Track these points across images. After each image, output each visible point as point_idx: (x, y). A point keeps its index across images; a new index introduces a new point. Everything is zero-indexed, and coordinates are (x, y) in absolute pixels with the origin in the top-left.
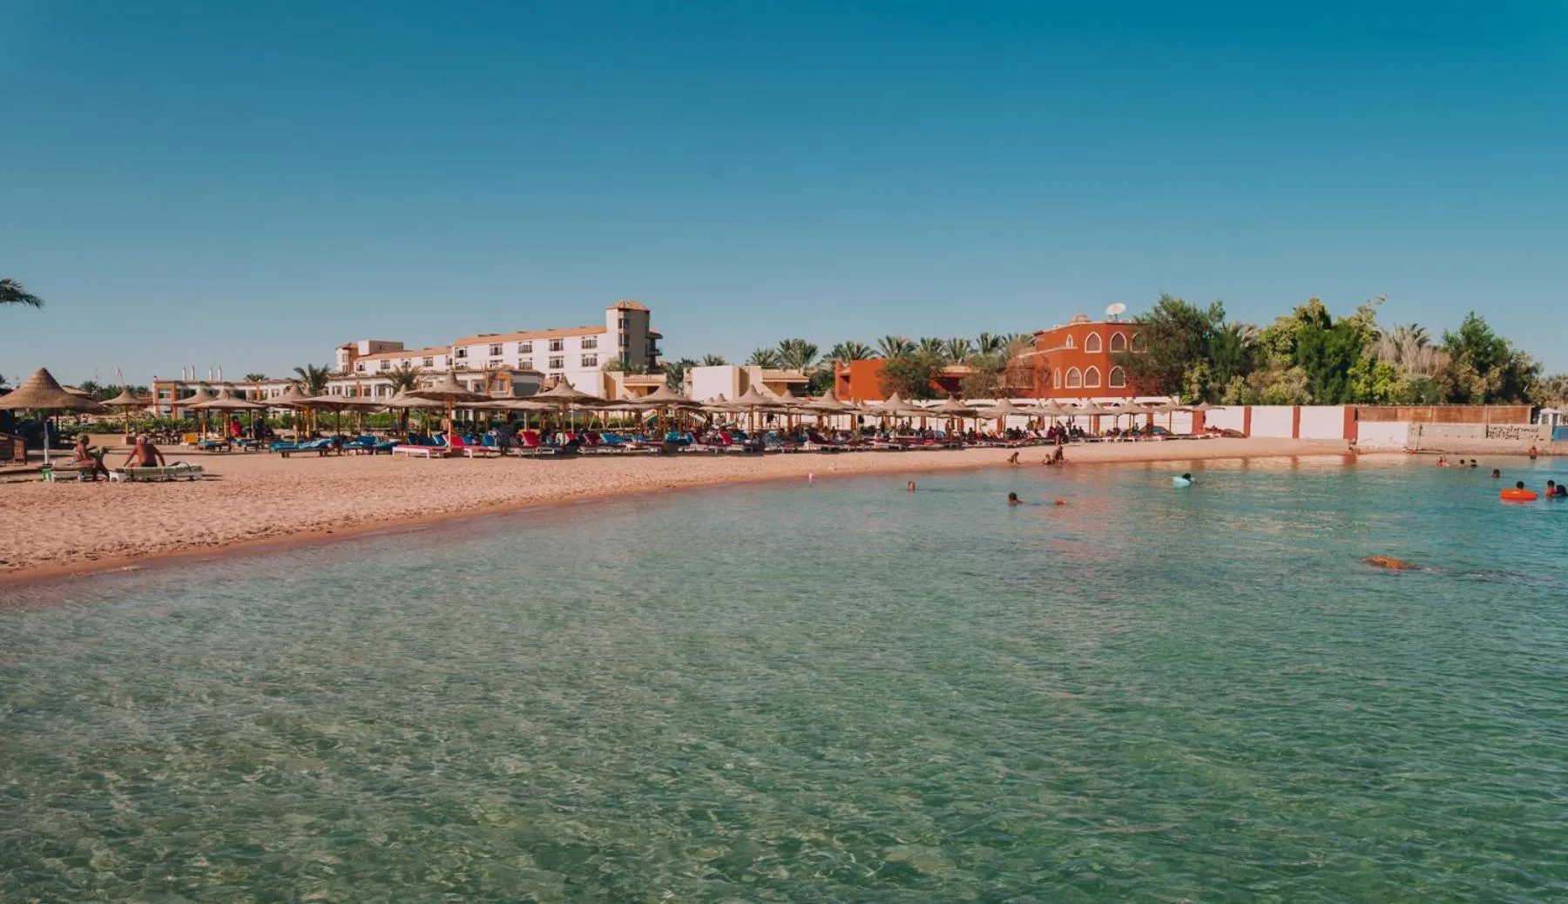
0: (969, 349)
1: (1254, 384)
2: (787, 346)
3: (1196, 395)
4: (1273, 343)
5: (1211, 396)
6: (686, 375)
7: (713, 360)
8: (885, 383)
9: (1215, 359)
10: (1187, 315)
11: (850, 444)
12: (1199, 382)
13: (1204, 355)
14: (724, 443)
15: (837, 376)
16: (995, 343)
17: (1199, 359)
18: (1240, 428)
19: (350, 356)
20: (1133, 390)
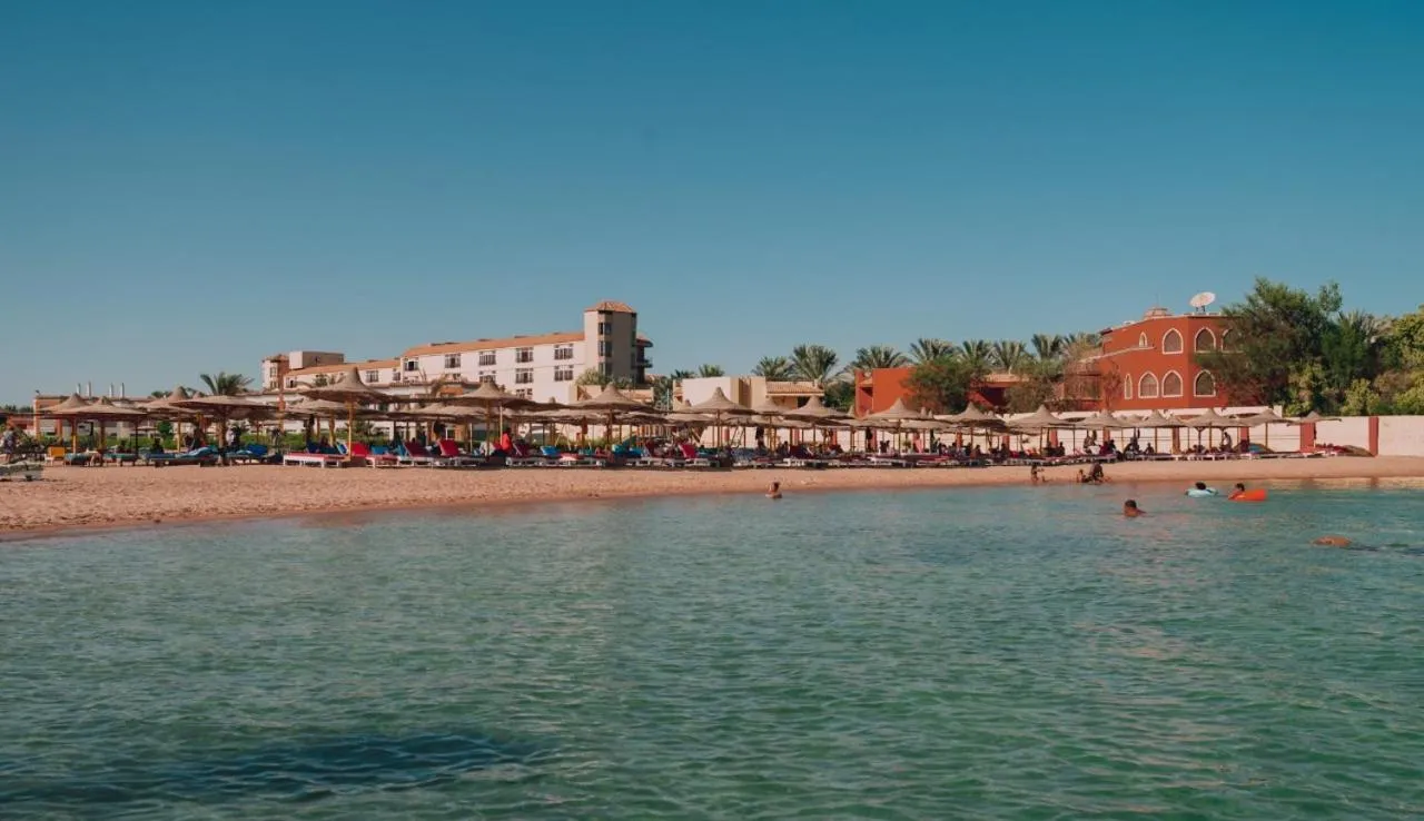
0: (1022, 354)
1: (1383, 389)
2: (801, 353)
3: (1306, 404)
4: (1410, 337)
5: (1326, 406)
6: (675, 389)
7: (710, 370)
8: (911, 394)
9: (1329, 357)
10: (1290, 304)
11: (840, 459)
12: (1309, 387)
13: (1316, 352)
14: (685, 455)
15: (857, 389)
16: (1055, 345)
17: (1309, 357)
18: (1365, 445)
19: (279, 370)
20: (1225, 399)
